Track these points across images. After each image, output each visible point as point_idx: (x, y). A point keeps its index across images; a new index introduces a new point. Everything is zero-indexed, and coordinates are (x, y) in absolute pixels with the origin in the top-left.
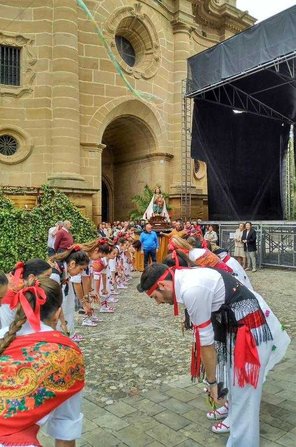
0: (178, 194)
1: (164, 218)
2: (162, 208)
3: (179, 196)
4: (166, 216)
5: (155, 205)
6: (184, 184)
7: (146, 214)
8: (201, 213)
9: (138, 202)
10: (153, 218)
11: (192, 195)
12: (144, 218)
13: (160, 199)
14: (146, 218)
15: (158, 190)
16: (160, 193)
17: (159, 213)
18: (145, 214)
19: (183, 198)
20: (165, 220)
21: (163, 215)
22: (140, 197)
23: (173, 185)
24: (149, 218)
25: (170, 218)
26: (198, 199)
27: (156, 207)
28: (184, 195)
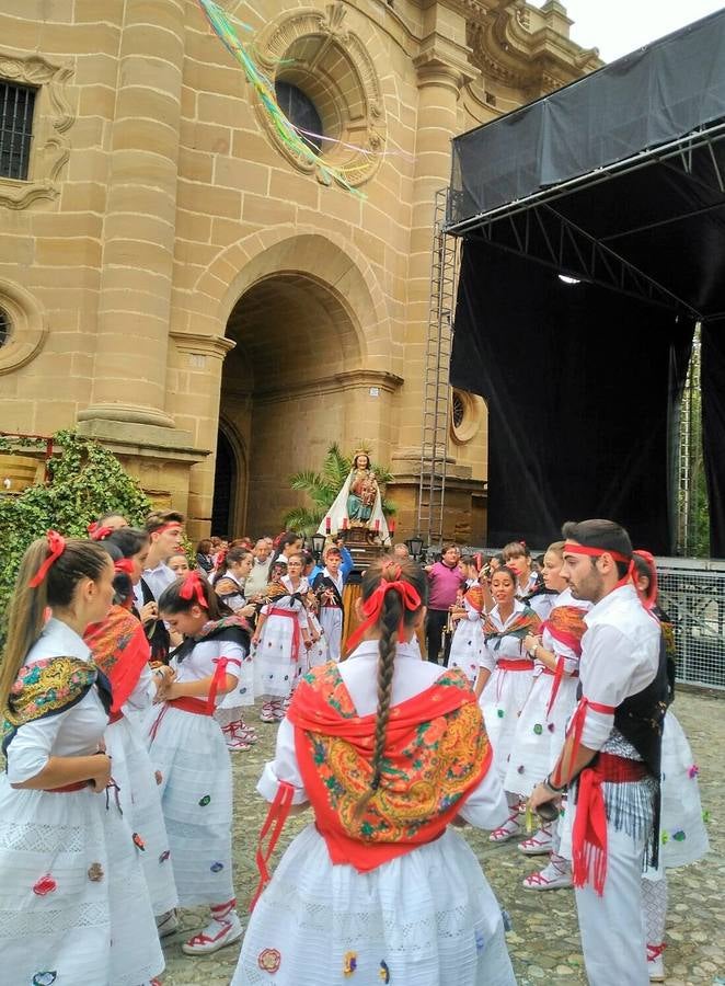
0: (411, 476)
1: (376, 533)
2: (371, 507)
3: (413, 481)
4: (380, 529)
5: (353, 498)
6: (429, 452)
7: (329, 520)
8: (465, 526)
9: (307, 489)
10: (344, 533)
11: (448, 480)
12: (322, 530)
13: (367, 483)
14: (328, 531)
15: (362, 460)
16: (368, 466)
17: (364, 520)
18: (324, 522)
19: (424, 486)
20: (378, 541)
21: (372, 526)
22: (312, 475)
23: (399, 454)
24: (334, 532)
25: (391, 534)
26: (461, 492)
27: (356, 504)
28: (427, 477)
